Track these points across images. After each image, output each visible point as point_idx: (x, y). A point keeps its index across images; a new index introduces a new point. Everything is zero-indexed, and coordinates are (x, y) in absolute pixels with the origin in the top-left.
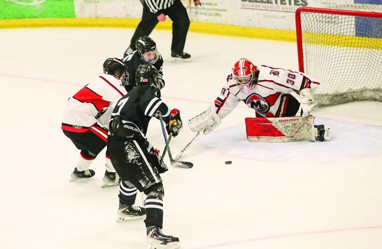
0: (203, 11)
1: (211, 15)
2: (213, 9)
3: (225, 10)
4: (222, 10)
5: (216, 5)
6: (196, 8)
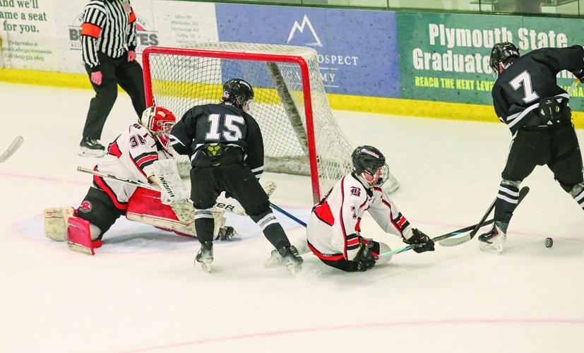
0: (19, 54)
1: (29, 58)
2: (32, 51)
3: (48, 52)
4: (44, 52)
5: (36, 45)
6: (9, 50)
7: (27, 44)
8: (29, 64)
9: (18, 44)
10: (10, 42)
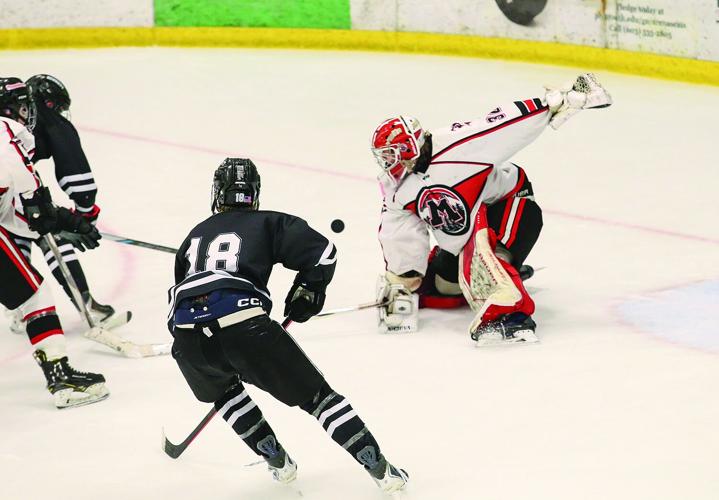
0: (632, 25)
1: (649, 34)
2: (654, 22)
3: (680, 25)
4: (673, 25)
5: (661, 12)
6: (616, 18)
7: (646, 10)
8: (649, 43)
9: (632, 9)
10: (619, 6)
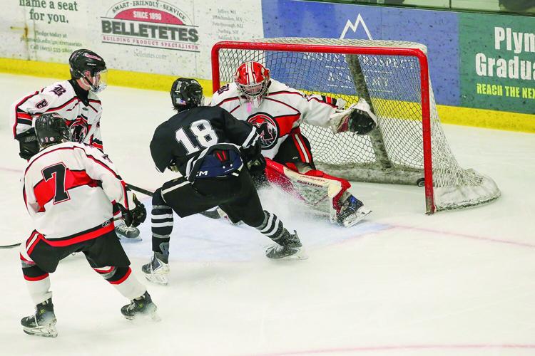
1: (58, 50)
2: (61, 43)
3: (78, 45)
4: (73, 45)
5: (65, 36)
6: (35, 41)
7: (55, 35)
8: (57, 57)
9: (45, 34)
10: (36, 32)
